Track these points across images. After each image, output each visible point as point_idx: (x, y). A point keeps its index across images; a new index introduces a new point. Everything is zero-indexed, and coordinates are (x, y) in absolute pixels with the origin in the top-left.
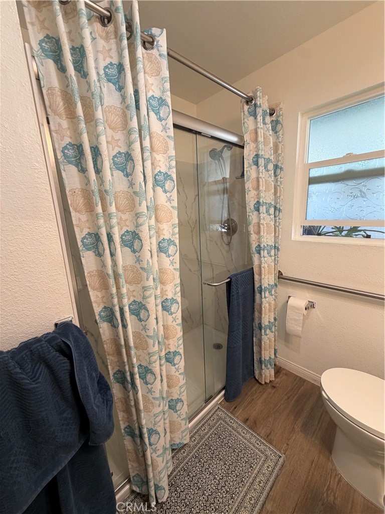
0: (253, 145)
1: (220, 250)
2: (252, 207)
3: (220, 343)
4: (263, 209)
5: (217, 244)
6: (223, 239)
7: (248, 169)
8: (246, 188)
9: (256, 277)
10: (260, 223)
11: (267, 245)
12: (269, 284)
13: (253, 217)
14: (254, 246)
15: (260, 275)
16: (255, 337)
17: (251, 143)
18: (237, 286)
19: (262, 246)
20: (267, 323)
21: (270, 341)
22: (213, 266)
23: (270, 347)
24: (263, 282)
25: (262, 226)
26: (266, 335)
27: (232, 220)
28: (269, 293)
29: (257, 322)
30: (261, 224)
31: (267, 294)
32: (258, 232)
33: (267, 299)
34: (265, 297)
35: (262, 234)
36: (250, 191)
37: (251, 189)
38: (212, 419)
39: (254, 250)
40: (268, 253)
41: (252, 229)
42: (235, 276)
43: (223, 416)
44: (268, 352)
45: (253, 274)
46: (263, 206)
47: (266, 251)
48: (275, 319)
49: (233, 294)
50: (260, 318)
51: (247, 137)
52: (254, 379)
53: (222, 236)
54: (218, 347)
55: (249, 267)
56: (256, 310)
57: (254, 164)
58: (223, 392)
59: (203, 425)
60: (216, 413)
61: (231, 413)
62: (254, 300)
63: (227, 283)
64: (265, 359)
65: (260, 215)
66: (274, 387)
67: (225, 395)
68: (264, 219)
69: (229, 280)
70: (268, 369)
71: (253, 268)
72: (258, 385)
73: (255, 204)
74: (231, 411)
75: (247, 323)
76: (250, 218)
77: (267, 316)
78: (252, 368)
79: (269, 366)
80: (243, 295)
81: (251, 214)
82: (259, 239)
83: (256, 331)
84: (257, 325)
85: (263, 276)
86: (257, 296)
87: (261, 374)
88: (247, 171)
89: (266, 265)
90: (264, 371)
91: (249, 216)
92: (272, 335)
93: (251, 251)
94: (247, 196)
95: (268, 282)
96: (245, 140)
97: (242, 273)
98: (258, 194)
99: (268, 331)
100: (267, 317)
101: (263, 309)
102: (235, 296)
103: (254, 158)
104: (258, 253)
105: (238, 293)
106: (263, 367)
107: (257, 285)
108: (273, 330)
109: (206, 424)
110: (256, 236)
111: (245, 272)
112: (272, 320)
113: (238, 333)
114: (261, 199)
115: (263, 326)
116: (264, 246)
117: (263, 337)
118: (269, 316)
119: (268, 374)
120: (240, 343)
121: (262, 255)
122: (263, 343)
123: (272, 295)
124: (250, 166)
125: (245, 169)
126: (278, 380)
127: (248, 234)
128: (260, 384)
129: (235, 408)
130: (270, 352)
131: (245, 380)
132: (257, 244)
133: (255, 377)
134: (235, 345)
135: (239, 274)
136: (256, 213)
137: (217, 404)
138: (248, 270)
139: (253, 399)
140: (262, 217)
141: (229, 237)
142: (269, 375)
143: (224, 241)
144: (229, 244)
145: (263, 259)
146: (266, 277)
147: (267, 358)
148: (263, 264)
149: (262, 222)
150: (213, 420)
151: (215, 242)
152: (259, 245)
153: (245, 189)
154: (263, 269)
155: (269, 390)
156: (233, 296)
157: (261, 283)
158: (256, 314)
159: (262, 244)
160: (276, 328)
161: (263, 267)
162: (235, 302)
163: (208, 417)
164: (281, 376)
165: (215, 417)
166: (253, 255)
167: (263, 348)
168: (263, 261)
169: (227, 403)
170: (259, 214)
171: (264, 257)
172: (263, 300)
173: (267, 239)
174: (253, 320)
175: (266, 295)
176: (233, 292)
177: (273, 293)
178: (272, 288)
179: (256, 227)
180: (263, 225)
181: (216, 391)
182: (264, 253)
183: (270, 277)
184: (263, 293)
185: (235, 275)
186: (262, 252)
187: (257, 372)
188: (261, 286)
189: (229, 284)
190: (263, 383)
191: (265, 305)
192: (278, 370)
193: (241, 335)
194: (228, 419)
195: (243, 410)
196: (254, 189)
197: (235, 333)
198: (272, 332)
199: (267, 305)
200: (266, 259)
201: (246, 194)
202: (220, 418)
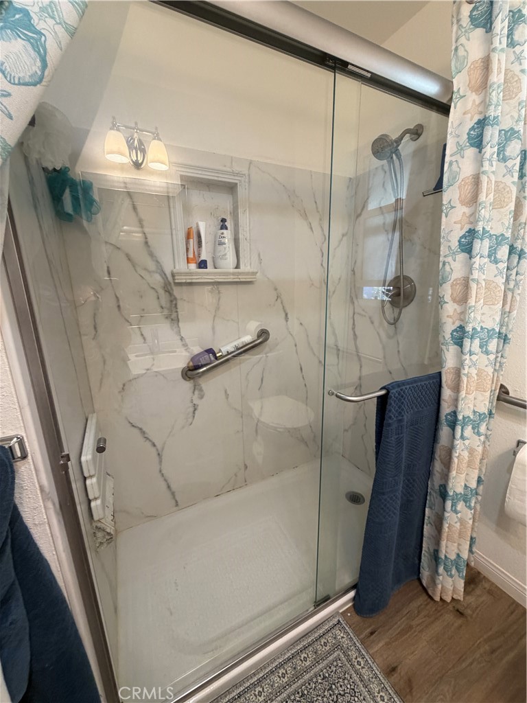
0: (473, 99)
1: (378, 333)
2: (455, 244)
3: (359, 492)
4: (482, 247)
5: (372, 323)
6: (384, 312)
7: (454, 159)
8: (444, 202)
9: (447, 393)
10: (471, 277)
11: (482, 328)
12: (475, 412)
13: (455, 266)
14: (449, 327)
15: (457, 388)
16: (431, 508)
17: (468, 93)
18: (399, 407)
19: (469, 328)
20: (460, 490)
21: (461, 524)
22: (362, 359)
23: (461, 535)
24: (461, 405)
25: (473, 286)
26: (456, 512)
27: (406, 278)
28: (473, 428)
29: (436, 481)
30: (473, 280)
31: (468, 431)
32: (463, 299)
33: (467, 442)
34: (462, 437)
35: (472, 302)
36: (453, 207)
37: (457, 204)
38: (323, 641)
39: (448, 336)
40: (481, 347)
41: (447, 291)
42: (399, 386)
43: (345, 642)
44: (456, 544)
45: (440, 386)
46: (482, 240)
47: (477, 342)
48: (479, 481)
49: (390, 421)
50: (446, 476)
51: (459, 83)
52: (417, 583)
53: (383, 307)
54: (355, 498)
55: (432, 371)
56: (437, 456)
57: (472, 145)
58: (352, 594)
59: (305, 648)
60: (333, 631)
61: (362, 643)
62: (435, 438)
63: (379, 397)
64: (446, 556)
65: (473, 260)
66: (462, 614)
67: (354, 599)
68: (481, 268)
69: (383, 392)
70: (451, 576)
71: (440, 373)
72: (424, 597)
73: (461, 238)
74: (362, 636)
75: (414, 481)
76: (447, 268)
77: (463, 476)
78: (417, 562)
79: (454, 571)
80: (412, 425)
81: (450, 259)
82: (463, 313)
83: (433, 498)
84: (437, 487)
85: (463, 394)
86: (444, 431)
87: (433, 580)
88: (451, 164)
89: (474, 371)
90: (441, 578)
91: (444, 264)
92: (470, 514)
93: (441, 339)
94: (444, 219)
95: (475, 406)
96: (455, 89)
97: (415, 381)
98: (473, 214)
99: (461, 506)
100: (462, 478)
101: (456, 460)
102: (394, 426)
103: (473, 128)
104: (456, 344)
105: (400, 421)
106: (441, 569)
107: (446, 409)
108: (473, 505)
109: (311, 648)
110: (456, 306)
111: (421, 381)
112: (473, 485)
113: (391, 498)
114: (481, 224)
115: (451, 493)
116: (474, 329)
117: (447, 515)
118: (467, 474)
119: (451, 585)
120: (396, 518)
121: (467, 349)
122: (446, 526)
123: (479, 434)
124: (460, 150)
125: (447, 159)
126: (471, 599)
127: (439, 302)
128: (431, 598)
129: (372, 633)
130: (459, 545)
131: (398, 580)
132: (458, 324)
133: (419, 580)
134: (384, 520)
135: (408, 384)
136: (462, 257)
137: (338, 612)
138: (430, 377)
139: (411, 627)
140: (476, 266)
141: (397, 311)
142: (452, 588)
143: (385, 318)
144: (395, 322)
145: (467, 357)
146: (471, 397)
147: (453, 557)
148: (466, 367)
149: (476, 275)
150: (325, 644)
151: (370, 318)
152: (462, 328)
153: (442, 205)
154: (465, 379)
155: (449, 617)
156: (389, 425)
157: (457, 407)
158: (438, 466)
159: (471, 325)
160: (480, 498)
161: (467, 375)
162: (393, 439)
163: (316, 635)
164: (478, 591)
165: (329, 637)
166: (444, 347)
167: (444, 535)
168: (467, 362)
169: (357, 618)
170: (470, 258)
171: (471, 353)
172: (458, 442)
173: (483, 314)
174: (429, 474)
175: (466, 434)
176: (390, 417)
177: (483, 429)
178: (482, 420)
179: (459, 288)
180: (478, 283)
181: (337, 588)
182: (471, 345)
183: (480, 398)
184: (458, 429)
185: (399, 384)
186: (467, 342)
187: (425, 574)
188: (455, 414)
189: (383, 402)
190: (437, 598)
191: (461, 451)
192: (474, 579)
193: (399, 502)
194: (353, 654)
195: (387, 644)
196: (463, 203)
197: (386, 497)
198: (469, 507)
199: (466, 454)
200: (474, 358)
201: (444, 215)
202: (338, 646)
